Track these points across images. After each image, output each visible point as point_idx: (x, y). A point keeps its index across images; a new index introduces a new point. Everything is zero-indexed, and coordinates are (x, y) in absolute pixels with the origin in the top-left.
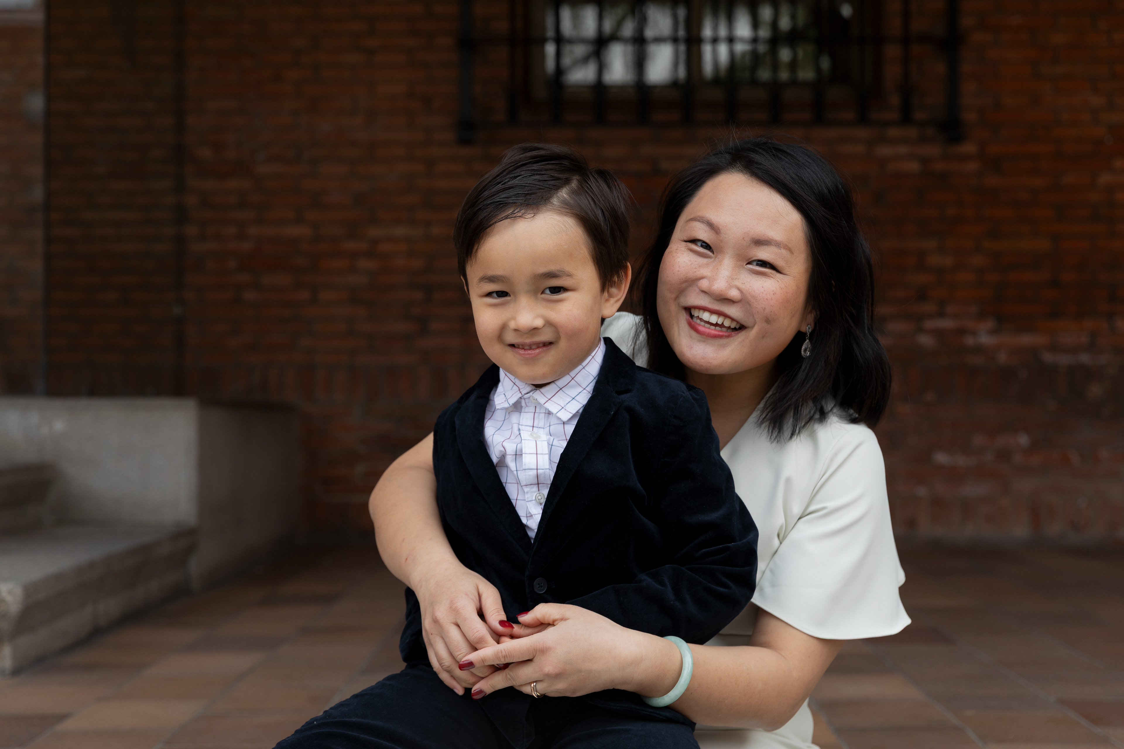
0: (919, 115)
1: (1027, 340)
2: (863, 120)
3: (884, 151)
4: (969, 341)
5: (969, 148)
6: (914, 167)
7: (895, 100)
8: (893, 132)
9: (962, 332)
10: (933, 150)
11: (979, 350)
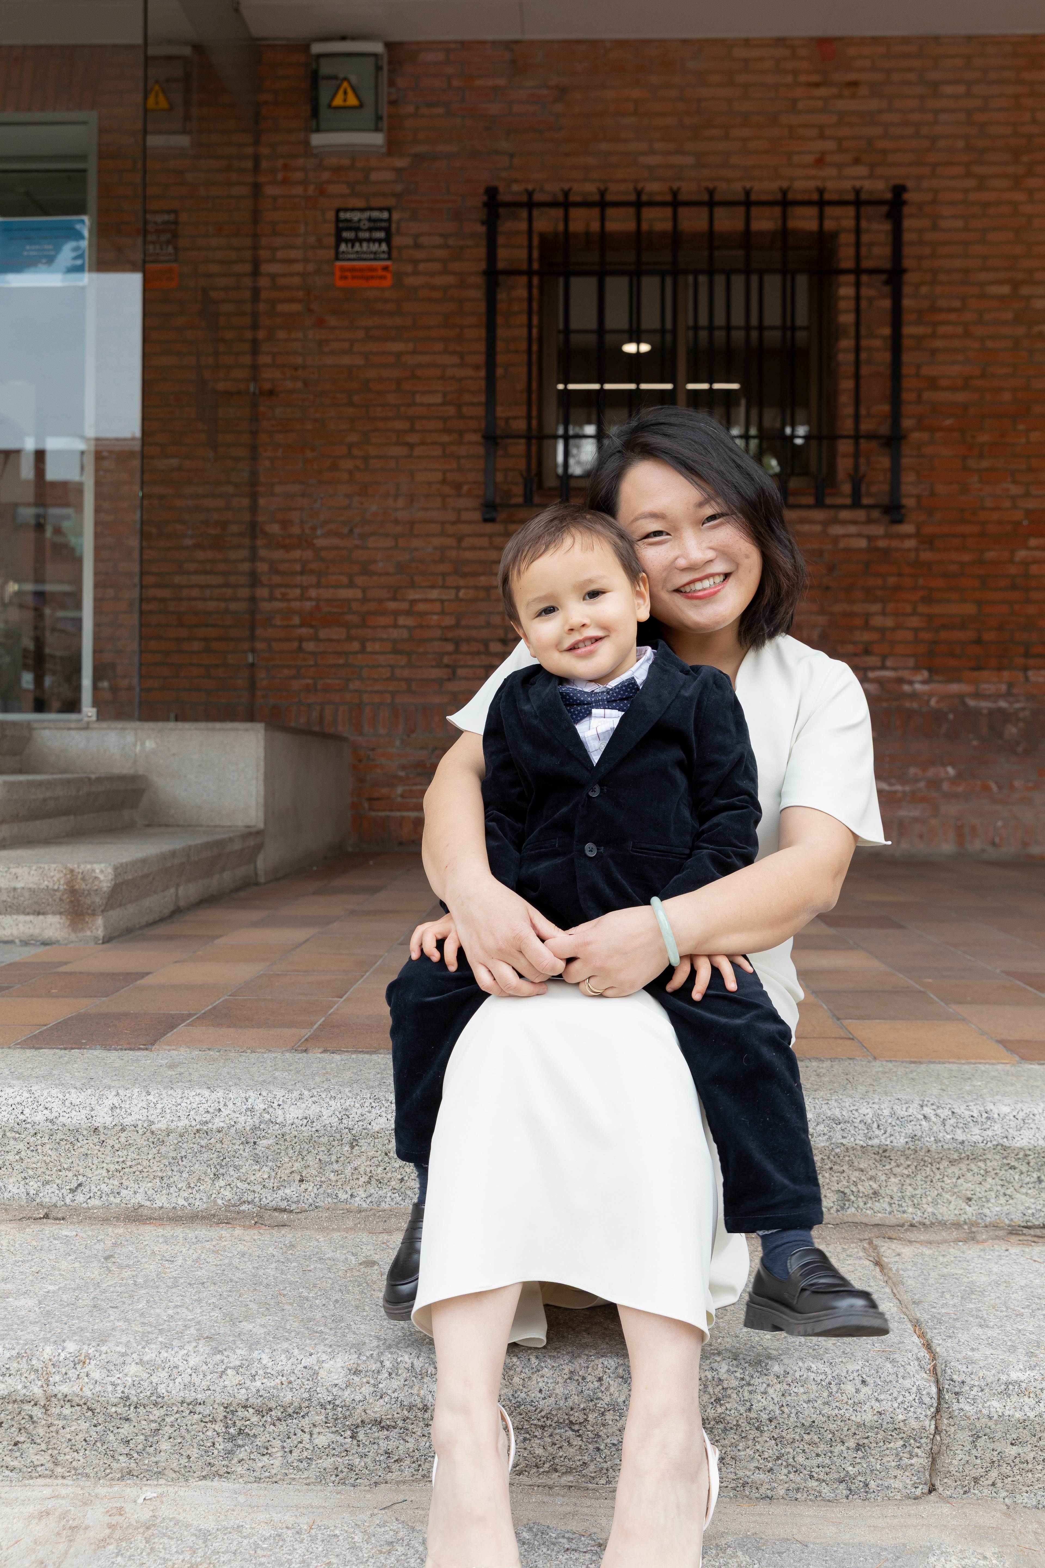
0: (865, 501)
1: (954, 688)
2: (820, 504)
3: (837, 530)
4: (906, 688)
5: (907, 528)
6: (863, 543)
7: (847, 488)
8: (844, 514)
9: (900, 681)
10: (878, 530)
11: (914, 696)
